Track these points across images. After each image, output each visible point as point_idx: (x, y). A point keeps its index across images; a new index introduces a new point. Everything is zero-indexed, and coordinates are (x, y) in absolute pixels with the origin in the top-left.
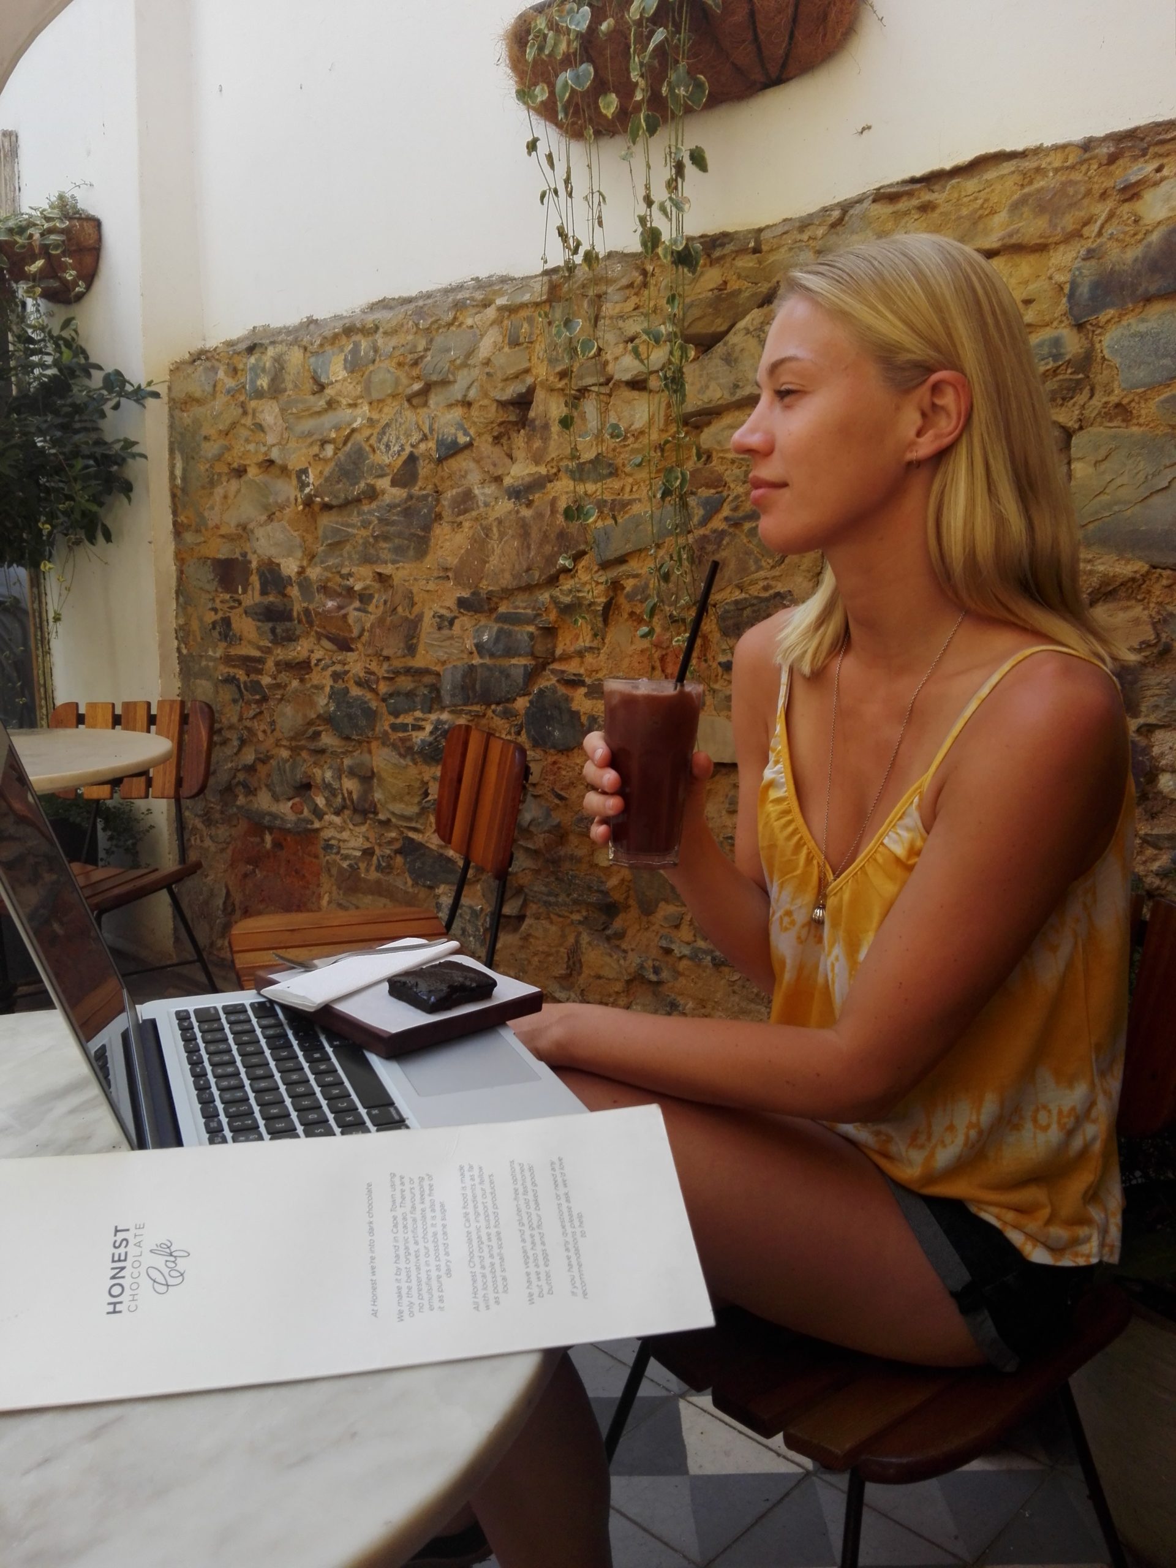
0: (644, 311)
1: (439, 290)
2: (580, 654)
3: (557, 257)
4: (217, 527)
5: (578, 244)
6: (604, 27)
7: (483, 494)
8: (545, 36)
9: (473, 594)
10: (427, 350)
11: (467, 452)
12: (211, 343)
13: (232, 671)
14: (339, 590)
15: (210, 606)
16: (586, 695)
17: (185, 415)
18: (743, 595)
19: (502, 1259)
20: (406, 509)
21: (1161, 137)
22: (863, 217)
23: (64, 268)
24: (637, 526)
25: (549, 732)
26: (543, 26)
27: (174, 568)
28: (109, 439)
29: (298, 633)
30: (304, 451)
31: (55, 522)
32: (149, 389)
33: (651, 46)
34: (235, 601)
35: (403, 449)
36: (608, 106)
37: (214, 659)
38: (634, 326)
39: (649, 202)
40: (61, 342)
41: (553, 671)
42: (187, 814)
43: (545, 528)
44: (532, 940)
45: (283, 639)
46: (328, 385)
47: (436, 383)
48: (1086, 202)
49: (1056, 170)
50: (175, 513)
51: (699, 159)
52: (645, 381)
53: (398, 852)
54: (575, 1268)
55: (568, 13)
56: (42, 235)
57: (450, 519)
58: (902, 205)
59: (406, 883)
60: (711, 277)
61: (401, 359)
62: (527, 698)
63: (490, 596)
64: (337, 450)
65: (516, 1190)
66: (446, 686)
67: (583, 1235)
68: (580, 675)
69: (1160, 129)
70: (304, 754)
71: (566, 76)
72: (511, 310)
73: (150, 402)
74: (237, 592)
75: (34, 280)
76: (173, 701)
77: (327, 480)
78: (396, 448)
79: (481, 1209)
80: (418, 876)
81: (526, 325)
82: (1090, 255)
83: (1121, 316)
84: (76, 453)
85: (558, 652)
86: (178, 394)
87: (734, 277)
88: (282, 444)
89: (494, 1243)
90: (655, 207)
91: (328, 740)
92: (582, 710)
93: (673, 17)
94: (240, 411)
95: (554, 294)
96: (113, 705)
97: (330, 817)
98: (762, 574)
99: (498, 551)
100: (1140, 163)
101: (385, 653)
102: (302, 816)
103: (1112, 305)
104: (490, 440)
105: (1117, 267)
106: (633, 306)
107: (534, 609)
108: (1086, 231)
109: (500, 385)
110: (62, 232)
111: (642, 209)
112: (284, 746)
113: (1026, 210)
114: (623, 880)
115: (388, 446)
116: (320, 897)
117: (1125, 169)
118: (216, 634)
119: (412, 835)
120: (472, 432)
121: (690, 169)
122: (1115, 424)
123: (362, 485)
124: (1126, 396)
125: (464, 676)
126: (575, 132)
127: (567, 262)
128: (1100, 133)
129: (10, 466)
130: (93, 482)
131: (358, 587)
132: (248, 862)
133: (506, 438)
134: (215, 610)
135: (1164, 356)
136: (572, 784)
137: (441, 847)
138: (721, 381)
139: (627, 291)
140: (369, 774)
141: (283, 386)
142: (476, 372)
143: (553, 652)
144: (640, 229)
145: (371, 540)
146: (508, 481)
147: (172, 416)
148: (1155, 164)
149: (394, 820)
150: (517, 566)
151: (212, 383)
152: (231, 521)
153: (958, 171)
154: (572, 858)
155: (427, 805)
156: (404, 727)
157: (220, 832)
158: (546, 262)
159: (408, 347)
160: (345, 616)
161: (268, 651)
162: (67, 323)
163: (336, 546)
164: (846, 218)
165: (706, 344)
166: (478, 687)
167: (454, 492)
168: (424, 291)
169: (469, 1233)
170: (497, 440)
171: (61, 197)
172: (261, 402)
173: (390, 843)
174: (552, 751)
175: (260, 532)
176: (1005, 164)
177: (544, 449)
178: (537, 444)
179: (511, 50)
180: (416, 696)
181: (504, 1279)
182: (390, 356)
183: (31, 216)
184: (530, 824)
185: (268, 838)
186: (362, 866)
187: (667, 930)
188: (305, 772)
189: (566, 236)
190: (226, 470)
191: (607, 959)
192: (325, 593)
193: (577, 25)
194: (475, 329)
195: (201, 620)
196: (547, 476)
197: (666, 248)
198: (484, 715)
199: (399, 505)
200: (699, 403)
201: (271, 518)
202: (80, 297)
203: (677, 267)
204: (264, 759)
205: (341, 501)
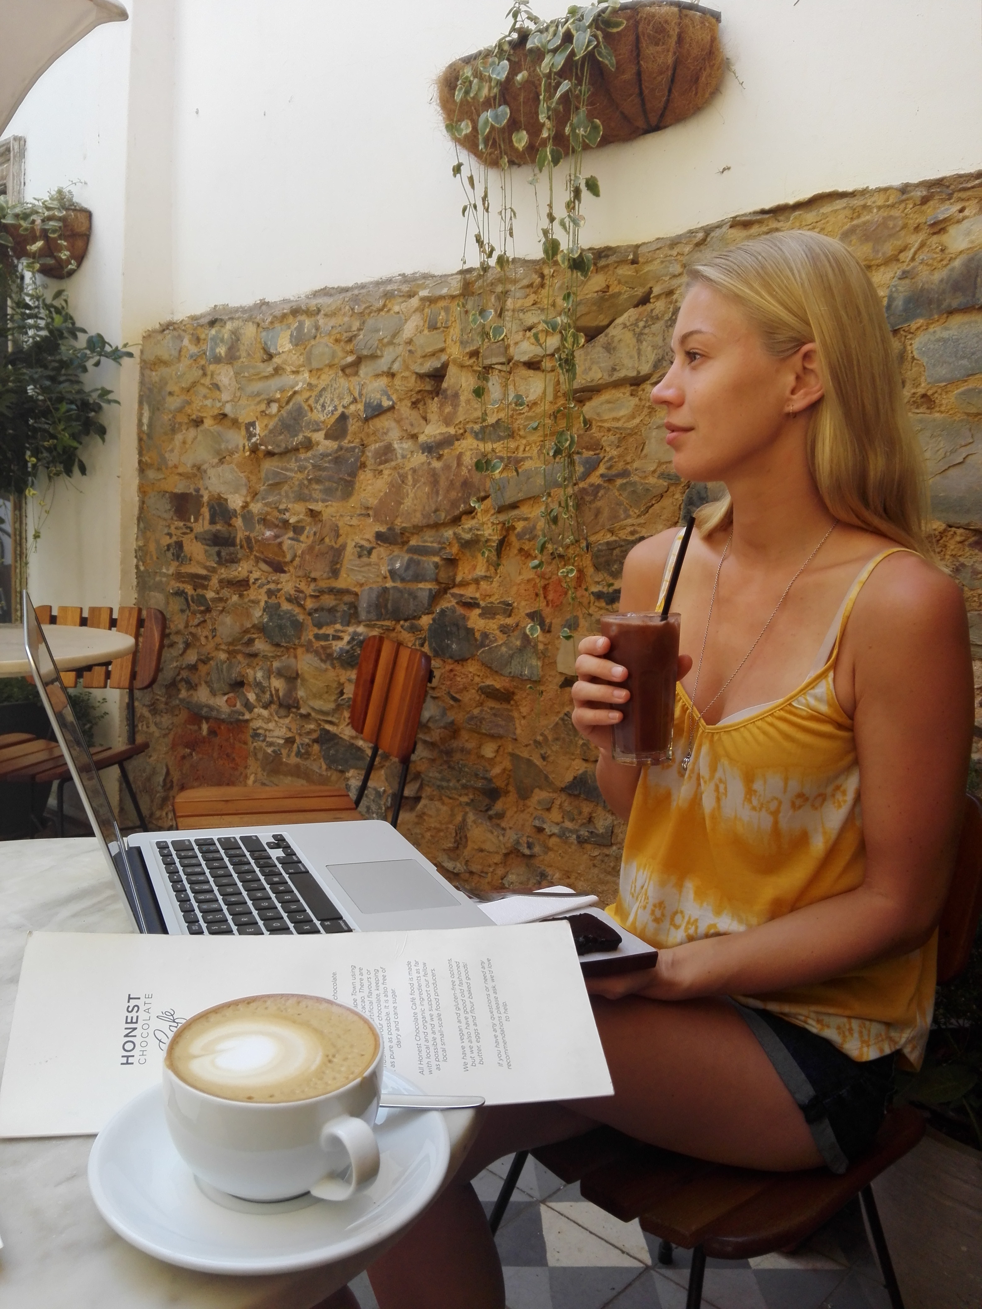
0: (541, 306)
1: (371, 283)
2: (477, 581)
3: (474, 260)
4: (176, 467)
5: (492, 250)
6: (519, 77)
7: (403, 449)
8: (471, 82)
9: (389, 529)
10: (360, 330)
11: (389, 414)
12: (180, 315)
13: (181, 586)
14: (276, 522)
15: (166, 531)
16: (480, 615)
17: (154, 373)
18: (614, 538)
19: (442, 1035)
20: (337, 458)
21: (964, 185)
22: (722, 239)
23: (60, 249)
24: (529, 478)
25: (448, 645)
26: (469, 74)
27: (137, 499)
28: (87, 389)
29: (239, 556)
30: (253, 407)
31: (40, 456)
32: (125, 350)
33: (558, 94)
34: (187, 528)
35: (336, 409)
36: (520, 141)
37: (165, 575)
38: (531, 318)
39: (552, 219)
40: (52, 310)
41: (453, 595)
42: (136, 704)
43: (452, 477)
44: (425, 817)
45: (227, 561)
46: (276, 355)
47: (366, 357)
48: (903, 233)
49: (879, 208)
50: (140, 454)
51: (592, 186)
52: (540, 362)
53: (315, 741)
54: (501, 1044)
55: (491, 65)
56: (43, 221)
57: (372, 467)
58: (754, 230)
59: (321, 767)
60: (597, 282)
61: (338, 336)
62: (431, 616)
63: (403, 531)
64: (281, 407)
65: (453, 982)
66: (363, 604)
67: (507, 1019)
68: (476, 599)
69: (962, 179)
70: (240, 657)
71: (488, 115)
72: (432, 300)
73: (126, 361)
74: (189, 520)
75: (34, 258)
76: (131, 608)
77: (271, 432)
78: (330, 409)
79: (425, 995)
80: (331, 761)
81: (443, 313)
82: (905, 275)
83: (928, 325)
84: (61, 399)
85: (458, 579)
86: (149, 357)
87: (616, 282)
88: (234, 401)
89: (436, 1022)
90: (556, 223)
91: (261, 645)
92: (477, 628)
93: (577, 74)
94: (201, 372)
95: (467, 289)
96: (81, 609)
97: (258, 710)
98: (629, 521)
99: (411, 495)
100: (947, 205)
101: (313, 575)
102: (235, 709)
103: (921, 315)
104: (409, 404)
105: (926, 286)
106: (531, 303)
107: (439, 543)
108: (902, 256)
109: (419, 361)
110: (59, 219)
111: (545, 223)
112: (223, 650)
113: (854, 238)
114: (504, 770)
115: (323, 406)
116: (246, 777)
117: (935, 208)
118: (169, 555)
119: (328, 727)
120: (394, 397)
121: (585, 194)
122: (921, 410)
123: (300, 437)
124: (930, 389)
125: (378, 597)
126: (492, 162)
127: (482, 264)
128: (915, 180)
129: (8, 407)
130: (74, 423)
131: (292, 521)
132: (187, 746)
133: (422, 403)
134: (170, 535)
135: (963, 358)
136: (465, 689)
137: (352, 738)
138: (602, 365)
139: (528, 290)
140: (294, 675)
141: (238, 354)
142: (400, 350)
143: (454, 580)
144: (543, 240)
145: (306, 482)
146: (422, 438)
147: (142, 374)
148: (958, 206)
149: (313, 714)
150: (427, 508)
151: (178, 348)
152: (188, 462)
153: (798, 206)
154: (462, 750)
155: (342, 702)
156: (326, 637)
157: (163, 720)
158: (465, 263)
159: (345, 327)
160: (280, 544)
161: (214, 570)
162: (58, 294)
163: (276, 486)
164: (708, 239)
165: (592, 334)
166: (389, 606)
167: (377, 445)
168: (359, 282)
169: (415, 1014)
170: (415, 404)
171: (60, 192)
172: (218, 366)
173: (309, 733)
174: (450, 661)
175: (211, 472)
176: (837, 202)
177: (455, 412)
178: (448, 409)
179: (441, 92)
180: (337, 611)
181: (444, 1050)
182: (329, 334)
183: (34, 205)
184: (428, 721)
185: (205, 727)
186: (284, 752)
187: (540, 812)
188: (240, 672)
189: (483, 242)
190: (186, 421)
191: (489, 835)
192: (264, 525)
193: (498, 74)
194: (401, 315)
195: (157, 542)
196: (455, 435)
197: (564, 256)
198: (394, 629)
199: (330, 455)
200: (583, 382)
201: (222, 461)
202: (71, 273)
203: (572, 271)
204: (205, 661)
205: (282, 449)
